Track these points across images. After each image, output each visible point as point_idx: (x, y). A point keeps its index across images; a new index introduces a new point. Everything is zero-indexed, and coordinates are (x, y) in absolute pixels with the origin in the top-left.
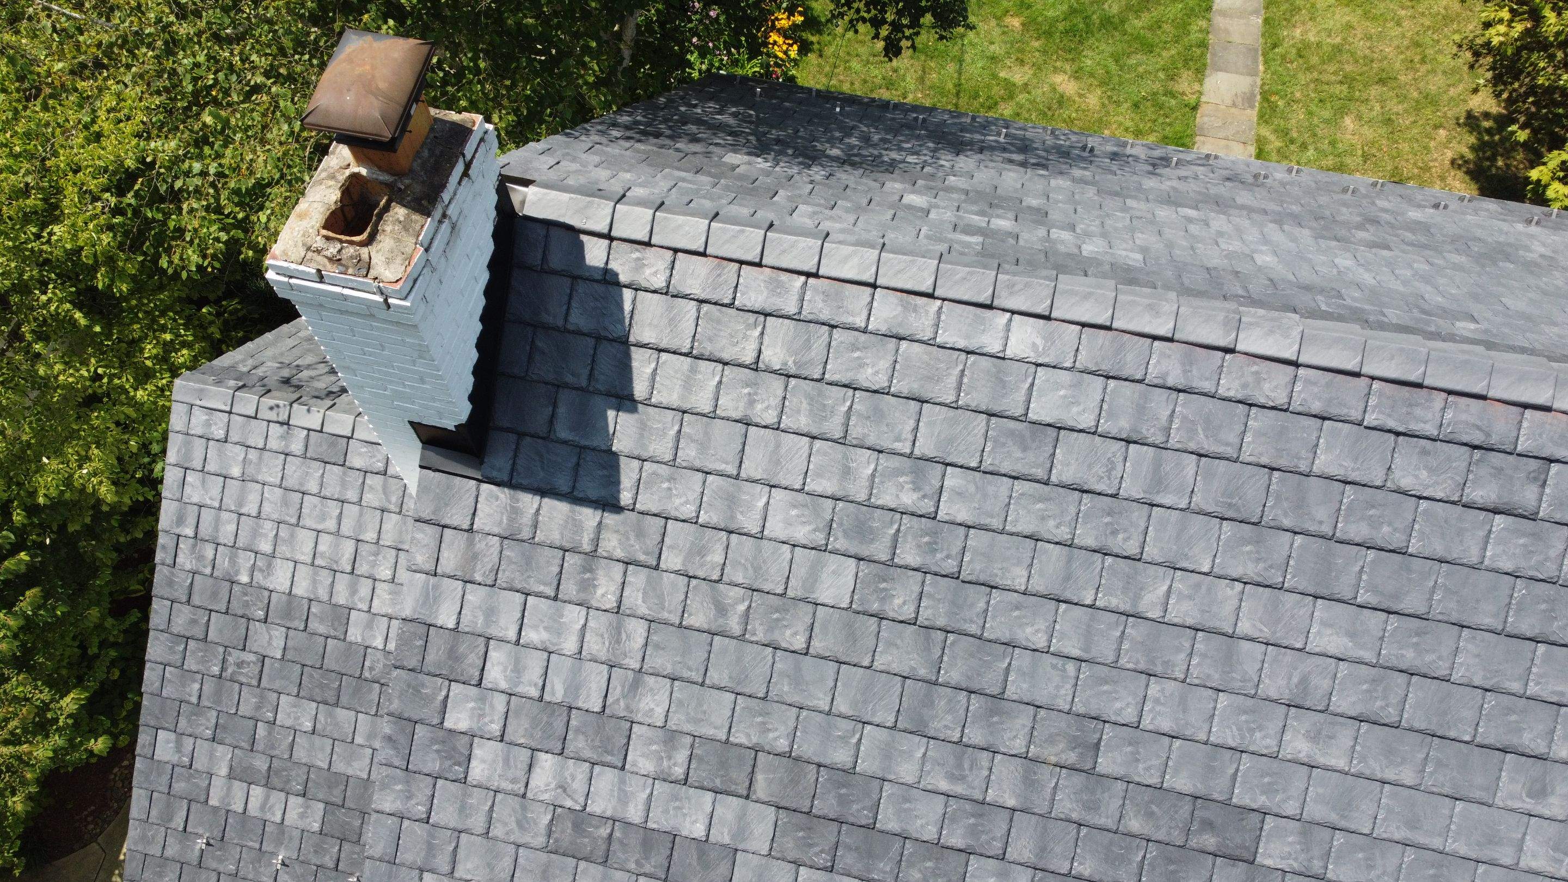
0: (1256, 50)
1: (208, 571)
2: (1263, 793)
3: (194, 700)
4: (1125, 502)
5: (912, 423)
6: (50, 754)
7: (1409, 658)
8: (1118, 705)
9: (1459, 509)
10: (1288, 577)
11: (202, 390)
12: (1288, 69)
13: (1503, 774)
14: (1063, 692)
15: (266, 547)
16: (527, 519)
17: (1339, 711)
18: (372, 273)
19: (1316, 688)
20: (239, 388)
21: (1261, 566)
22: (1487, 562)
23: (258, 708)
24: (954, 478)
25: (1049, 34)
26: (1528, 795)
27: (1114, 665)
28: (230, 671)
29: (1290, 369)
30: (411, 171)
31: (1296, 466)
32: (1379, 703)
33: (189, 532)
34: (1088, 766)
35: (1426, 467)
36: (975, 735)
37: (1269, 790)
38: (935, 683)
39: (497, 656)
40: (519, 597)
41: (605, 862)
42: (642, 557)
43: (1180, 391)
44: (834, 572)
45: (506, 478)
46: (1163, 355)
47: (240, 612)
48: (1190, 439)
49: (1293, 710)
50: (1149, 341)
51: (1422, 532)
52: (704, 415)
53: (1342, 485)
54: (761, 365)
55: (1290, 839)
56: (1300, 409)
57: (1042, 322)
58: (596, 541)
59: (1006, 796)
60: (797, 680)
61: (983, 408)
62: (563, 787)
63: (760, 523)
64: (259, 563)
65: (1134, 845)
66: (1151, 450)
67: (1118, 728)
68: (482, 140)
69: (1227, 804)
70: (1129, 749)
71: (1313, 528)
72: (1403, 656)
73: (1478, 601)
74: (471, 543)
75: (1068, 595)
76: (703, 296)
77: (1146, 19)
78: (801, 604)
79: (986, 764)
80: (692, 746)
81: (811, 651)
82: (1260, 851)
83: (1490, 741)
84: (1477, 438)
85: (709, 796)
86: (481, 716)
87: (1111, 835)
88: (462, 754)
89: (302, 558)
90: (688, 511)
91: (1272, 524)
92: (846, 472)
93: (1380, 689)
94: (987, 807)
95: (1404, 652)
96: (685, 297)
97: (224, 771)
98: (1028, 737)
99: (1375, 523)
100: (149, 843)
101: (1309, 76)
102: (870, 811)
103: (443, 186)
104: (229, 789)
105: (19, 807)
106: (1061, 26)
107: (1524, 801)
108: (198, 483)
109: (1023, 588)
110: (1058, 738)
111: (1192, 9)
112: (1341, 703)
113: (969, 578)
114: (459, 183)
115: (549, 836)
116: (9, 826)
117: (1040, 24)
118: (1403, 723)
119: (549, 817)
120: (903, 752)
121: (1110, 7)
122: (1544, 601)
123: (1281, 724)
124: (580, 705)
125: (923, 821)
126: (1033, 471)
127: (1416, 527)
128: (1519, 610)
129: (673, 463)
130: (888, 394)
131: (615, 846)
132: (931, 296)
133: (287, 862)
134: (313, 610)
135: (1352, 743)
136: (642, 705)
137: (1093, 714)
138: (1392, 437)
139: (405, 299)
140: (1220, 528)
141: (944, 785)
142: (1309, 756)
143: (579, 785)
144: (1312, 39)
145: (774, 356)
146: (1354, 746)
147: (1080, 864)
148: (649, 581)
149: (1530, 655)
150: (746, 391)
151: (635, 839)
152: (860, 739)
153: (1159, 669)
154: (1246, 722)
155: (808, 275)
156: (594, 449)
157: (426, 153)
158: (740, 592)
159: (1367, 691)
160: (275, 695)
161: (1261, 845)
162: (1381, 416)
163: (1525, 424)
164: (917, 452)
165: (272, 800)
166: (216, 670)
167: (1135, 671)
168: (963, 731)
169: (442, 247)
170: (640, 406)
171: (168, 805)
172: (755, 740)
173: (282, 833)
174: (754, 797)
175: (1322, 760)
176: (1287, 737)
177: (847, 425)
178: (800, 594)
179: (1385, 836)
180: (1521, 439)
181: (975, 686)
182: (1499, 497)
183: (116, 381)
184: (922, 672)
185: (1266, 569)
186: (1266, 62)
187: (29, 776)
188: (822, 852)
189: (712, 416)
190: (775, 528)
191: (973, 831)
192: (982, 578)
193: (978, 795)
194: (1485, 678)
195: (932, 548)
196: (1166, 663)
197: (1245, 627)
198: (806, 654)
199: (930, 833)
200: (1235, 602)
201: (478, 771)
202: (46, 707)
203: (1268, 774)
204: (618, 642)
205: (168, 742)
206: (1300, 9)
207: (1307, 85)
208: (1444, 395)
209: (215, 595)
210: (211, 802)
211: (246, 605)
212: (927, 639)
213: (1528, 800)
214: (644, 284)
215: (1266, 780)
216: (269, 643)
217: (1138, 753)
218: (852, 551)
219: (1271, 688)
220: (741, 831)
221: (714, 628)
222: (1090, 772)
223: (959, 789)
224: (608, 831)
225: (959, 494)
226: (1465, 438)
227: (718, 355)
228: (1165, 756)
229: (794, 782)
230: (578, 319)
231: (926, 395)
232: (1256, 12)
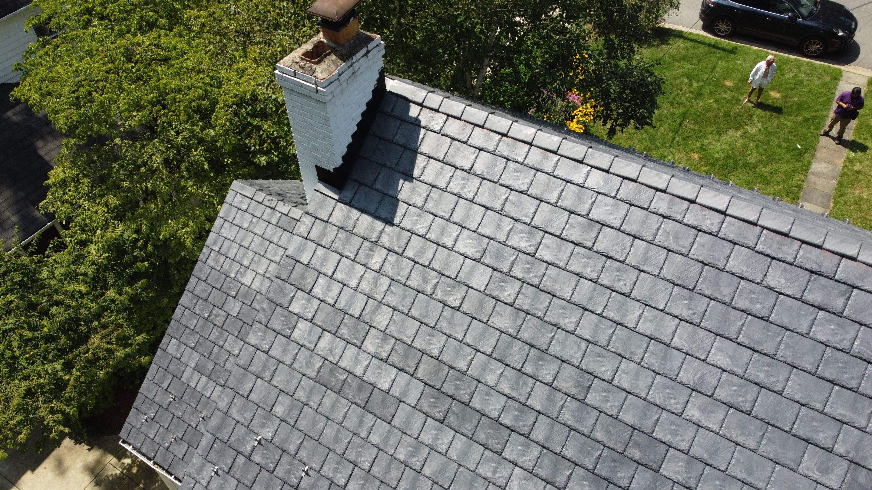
0: (831, 196)
1: (218, 268)
2: (670, 434)
3: (192, 327)
4: (627, 267)
5: (533, 210)
6: (123, 356)
7: (761, 377)
8: (603, 369)
9: (799, 303)
10: (703, 321)
11: (243, 187)
12: (847, 209)
13: (805, 455)
14: (577, 356)
15: (246, 263)
16: (352, 222)
17: (719, 398)
18: (315, 74)
19: (708, 383)
20: (259, 190)
21: (690, 312)
22: (811, 334)
23: (218, 338)
24: (547, 239)
25: (713, 165)
26: (818, 470)
27: (605, 348)
28: (212, 317)
29: (722, 216)
30: (344, 45)
31: (717, 265)
32: (741, 399)
33: (217, 249)
34: (581, 397)
35: (784, 278)
36: (528, 368)
37: (674, 433)
38: (515, 338)
39: (322, 281)
40: (338, 257)
41: (338, 393)
42: (396, 249)
43: (665, 217)
44: (480, 273)
45: (348, 201)
46: (659, 198)
47: (225, 291)
48: (665, 241)
49: (694, 392)
50: (654, 191)
51: (778, 311)
52: (441, 189)
53: (739, 279)
54: (472, 171)
55: (680, 464)
56: (723, 236)
57: (604, 173)
58: (379, 237)
59: (537, 404)
60: (450, 322)
61: (568, 208)
62: (331, 351)
63: (453, 243)
64: (241, 270)
65: (597, 447)
66: (645, 243)
67: (601, 382)
68: (377, 46)
69: (650, 435)
70: (605, 394)
71: (720, 297)
72: (758, 375)
73: (803, 354)
74: (325, 228)
75: (589, 307)
76: (456, 136)
77: (769, 168)
78: (462, 285)
79: (530, 385)
80: (394, 344)
81: (461, 309)
82: (663, 466)
83: (800, 433)
84: (815, 268)
85: (395, 371)
86: (306, 308)
87: (586, 438)
88: (292, 324)
89: (260, 271)
90: (423, 232)
91: (700, 292)
92: (498, 227)
93: (743, 391)
94: (526, 408)
95: (759, 374)
96: (447, 136)
97: (193, 365)
98: (554, 376)
99: (752, 301)
100: (149, 391)
101: (859, 215)
102: (469, 395)
103: (355, 54)
104: (192, 374)
105: (102, 376)
106: (720, 163)
107: (814, 473)
108: (228, 228)
109: (568, 298)
110: (570, 380)
111: (797, 169)
112: (720, 394)
113: (543, 288)
114: (362, 57)
115: (318, 374)
116: (94, 386)
117: (709, 159)
118: (753, 413)
119: (321, 364)
120: (491, 369)
121: (750, 159)
122: (841, 362)
123: (686, 399)
124: (350, 312)
125: (493, 407)
126: (585, 242)
127: (776, 308)
128: (826, 364)
129: (422, 208)
130: (525, 194)
131: (346, 386)
132: (555, 153)
133: (205, 418)
134: (257, 297)
135: (723, 418)
136: (377, 319)
137: (590, 370)
138: (769, 259)
139: (324, 88)
140: (673, 289)
141: (507, 391)
142: (698, 419)
143: (338, 352)
144: (865, 197)
145: (479, 168)
146: (724, 420)
147: (566, 450)
148: (397, 261)
149: (829, 391)
150: (462, 182)
151: (355, 383)
152: (473, 358)
153: (628, 355)
154: (668, 393)
155: (503, 135)
156: (389, 196)
157: (352, 41)
158: (435, 274)
159: (736, 391)
160: (227, 334)
161: (664, 463)
162: (764, 247)
163: (841, 265)
164: (533, 223)
165: (209, 385)
166: (206, 315)
167: (615, 353)
168: (523, 365)
169: (347, 78)
170: (414, 181)
171: (164, 375)
172: (423, 347)
173: (208, 402)
174: (416, 376)
175: (704, 423)
176: (689, 405)
177: (504, 205)
178: (463, 280)
179: (733, 474)
180: (838, 272)
181: (534, 343)
182: (823, 300)
183: (212, 199)
184: (510, 331)
185: (692, 314)
186: (834, 203)
187: (111, 363)
188: (440, 411)
189: (445, 190)
190: (460, 247)
191: (517, 419)
192: (550, 290)
193: (523, 400)
194: (802, 397)
195: (529, 271)
196: (632, 353)
197: (676, 342)
198: (458, 310)
199: (495, 414)
200: (673, 329)
201: (296, 335)
202: (130, 337)
203: (674, 425)
204: (375, 286)
205: (175, 345)
206: (861, 181)
207: (857, 219)
208: (799, 243)
209: (217, 280)
210: (182, 379)
211: (229, 288)
212: (517, 315)
213: (817, 473)
214: (431, 128)
215: (673, 427)
216: (233, 308)
217: (608, 397)
218: (492, 265)
219: (683, 377)
220: (405, 392)
221: (420, 289)
222: (582, 401)
223: (514, 394)
224: (345, 377)
225: (548, 247)
226: (807, 266)
227: (454, 163)
228: (622, 401)
229: (436, 373)
230: (399, 138)
231: (543, 198)
232: (834, 178)
